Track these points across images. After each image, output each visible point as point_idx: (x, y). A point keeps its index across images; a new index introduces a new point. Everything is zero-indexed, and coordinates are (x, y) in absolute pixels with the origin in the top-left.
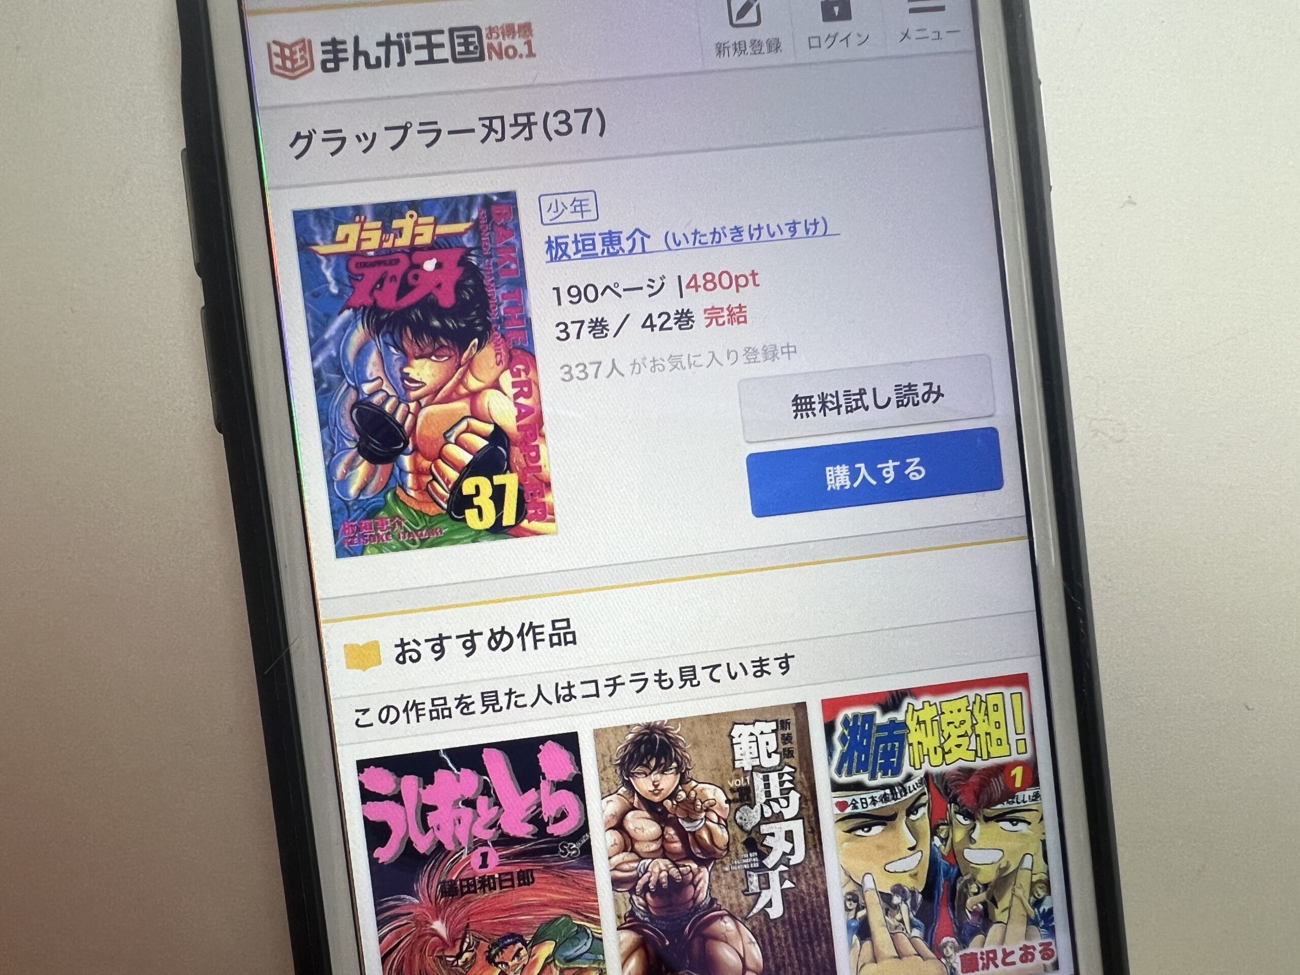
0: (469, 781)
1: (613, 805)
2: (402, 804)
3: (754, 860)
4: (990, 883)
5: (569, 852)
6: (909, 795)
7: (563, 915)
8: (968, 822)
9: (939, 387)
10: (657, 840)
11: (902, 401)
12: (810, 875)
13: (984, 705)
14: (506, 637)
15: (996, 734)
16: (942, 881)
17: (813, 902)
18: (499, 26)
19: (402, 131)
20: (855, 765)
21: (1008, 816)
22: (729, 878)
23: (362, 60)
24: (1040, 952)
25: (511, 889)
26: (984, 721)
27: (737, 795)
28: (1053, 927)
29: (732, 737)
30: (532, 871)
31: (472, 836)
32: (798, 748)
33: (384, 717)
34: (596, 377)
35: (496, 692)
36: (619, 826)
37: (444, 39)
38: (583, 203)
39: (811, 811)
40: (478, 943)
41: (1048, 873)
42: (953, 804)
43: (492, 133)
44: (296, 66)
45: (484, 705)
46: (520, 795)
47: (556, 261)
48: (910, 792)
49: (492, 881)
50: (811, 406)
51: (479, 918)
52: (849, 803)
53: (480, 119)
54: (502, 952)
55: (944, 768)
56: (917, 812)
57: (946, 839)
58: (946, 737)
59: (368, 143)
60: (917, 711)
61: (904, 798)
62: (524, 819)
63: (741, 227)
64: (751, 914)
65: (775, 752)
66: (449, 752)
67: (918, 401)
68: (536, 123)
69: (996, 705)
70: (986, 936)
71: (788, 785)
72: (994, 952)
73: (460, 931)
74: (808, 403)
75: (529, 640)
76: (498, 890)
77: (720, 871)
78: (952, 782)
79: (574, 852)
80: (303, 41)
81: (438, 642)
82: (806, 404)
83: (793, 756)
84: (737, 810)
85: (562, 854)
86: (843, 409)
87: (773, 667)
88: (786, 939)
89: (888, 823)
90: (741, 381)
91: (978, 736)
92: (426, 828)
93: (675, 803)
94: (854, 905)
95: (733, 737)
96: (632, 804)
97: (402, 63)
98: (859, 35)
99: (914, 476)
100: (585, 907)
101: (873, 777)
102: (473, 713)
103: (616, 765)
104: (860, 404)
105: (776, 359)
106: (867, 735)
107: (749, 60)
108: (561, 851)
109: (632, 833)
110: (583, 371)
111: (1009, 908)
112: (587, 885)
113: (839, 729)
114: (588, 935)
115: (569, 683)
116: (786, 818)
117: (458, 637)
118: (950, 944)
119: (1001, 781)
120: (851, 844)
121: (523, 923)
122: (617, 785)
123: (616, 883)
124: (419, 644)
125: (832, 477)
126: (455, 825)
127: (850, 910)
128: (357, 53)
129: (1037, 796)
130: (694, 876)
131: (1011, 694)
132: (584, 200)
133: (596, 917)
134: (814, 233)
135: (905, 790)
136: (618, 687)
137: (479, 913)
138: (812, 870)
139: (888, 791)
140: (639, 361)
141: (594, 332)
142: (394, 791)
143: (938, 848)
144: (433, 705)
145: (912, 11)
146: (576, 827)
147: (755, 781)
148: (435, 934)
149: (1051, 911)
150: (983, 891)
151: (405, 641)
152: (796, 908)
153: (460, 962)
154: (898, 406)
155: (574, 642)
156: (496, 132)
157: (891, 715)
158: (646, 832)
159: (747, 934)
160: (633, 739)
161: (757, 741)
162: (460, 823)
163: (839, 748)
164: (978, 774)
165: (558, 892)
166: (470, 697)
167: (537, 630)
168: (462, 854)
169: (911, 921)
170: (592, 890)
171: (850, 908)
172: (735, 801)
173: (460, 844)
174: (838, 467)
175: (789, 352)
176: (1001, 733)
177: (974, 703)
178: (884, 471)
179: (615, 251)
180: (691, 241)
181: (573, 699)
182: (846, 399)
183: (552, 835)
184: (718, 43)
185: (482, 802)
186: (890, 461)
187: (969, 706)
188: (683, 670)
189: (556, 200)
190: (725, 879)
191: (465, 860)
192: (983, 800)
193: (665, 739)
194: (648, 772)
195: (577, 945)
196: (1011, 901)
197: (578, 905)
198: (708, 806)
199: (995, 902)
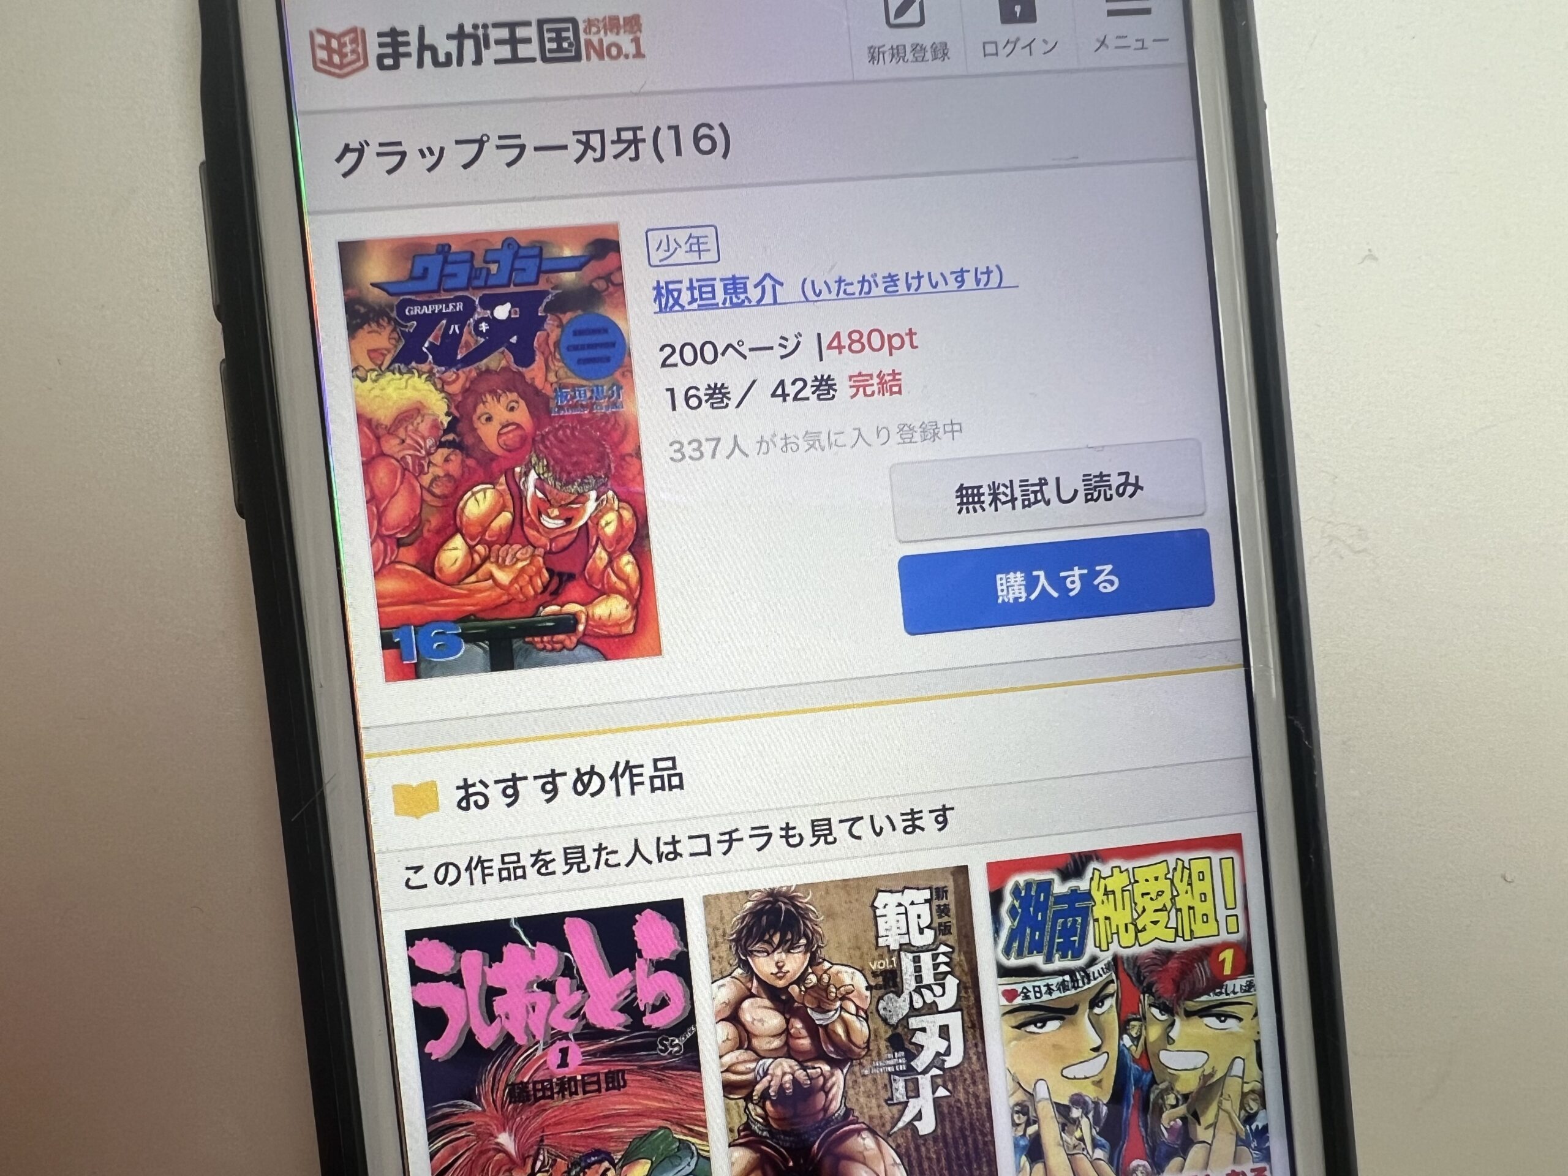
0: (547, 958)
1: (726, 991)
2: (462, 986)
3: (900, 1061)
4: (1191, 1093)
5: (670, 1049)
6: (1093, 983)
7: (661, 1128)
8: (1165, 1017)
9: (1137, 478)
10: (780, 1034)
11: (1092, 494)
12: (969, 1081)
13: (1186, 872)
14: (595, 778)
15: (1201, 908)
16: (1133, 1090)
17: (971, 1114)
18: (601, 18)
19: (476, 146)
20: (1026, 944)
21: (1214, 1010)
22: (869, 1085)
23: (427, 56)
25: (597, 1094)
26: (1187, 892)
27: (880, 979)
28: (1269, 1147)
29: (874, 908)
30: (623, 1072)
31: (548, 1027)
32: (958, 922)
33: (441, 878)
34: (714, 456)
35: (582, 847)
36: (733, 1017)
37: (532, 32)
38: (701, 240)
39: (972, 1001)
40: (555, 1161)
41: (1262, 1081)
42: (1147, 995)
43: (589, 151)
44: (346, 61)
45: (567, 864)
46: (610, 976)
47: (666, 312)
48: (1095, 979)
49: (573, 1083)
50: (979, 499)
51: (556, 1131)
52: (1020, 990)
53: (575, 133)
54: (584, 1173)
55: (1136, 950)
56: (1103, 1004)
57: (1138, 1038)
58: (1140, 912)
59: (435, 158)
60: (1104, 878)
61: (1087, 986)
62: (616, 1005)
63: (897, 275)
64: (895, 1129)
65: (929, 927)
66: (519, 921)
67: (1111, 495)
68: (643, 140)
69: (1202, 872)
70: (1185, 1160)
71: (943, 968)
73: (532, 1146)
74: (976, 495)
75: (625, 782)
76: (581, 1096)
77: (858, 1074)
78: (1146, 967)
79: (676, 1049)
80: (354, 30)
81: (511, 783)
82: (973, 495)
83: (950, 933)
84: (881, 998)
85: (661, 1051)
86: (1019, 503)
87: (928, 821)
88: (939, 1160)
89: (1066, 1016)
90: (894, 465)
91: (1180, 910)
92: (491, 1017)
93: (803, 989)
94: (1023, 1119)
95: (877, 908)
96: (750, 990)
97: (478, 61)
98: (1045, 42)
99: (1105, 587)
100: (690, 1117)
101: (1049, 959)
102: (553, 873)
103: (730, 941)
104: (1039, 497)
105: (937, 439)
106: (1043, 907)
107: (908, 69)
108: (660, 1047)
109: (749, 1027)
110: (698, 449)
111: (1214, 1125)
112: (693, 1090)
113: (1008, 899)
114: (693, 1153)
115: (673, 837)
116: (940, 1009)
117: (536, 778)
118: (1141, 1168)
119: (1206, 967)
120: (1023, 1042)
121: (612, 1138)
122: (731, 965)
123: (729, 1088)
124: (486, 786)
125: (1004, 587)
126: (528, 1012)
127: (1018, 1125)
128: (422, 47)
129: (1250, 986)
130: (826, 1080)
131: (1221, 859)
132: (702, 237)
133: (701, 1129)
134: (986, 284)
135: (1088, 976)
136: (735, 844)
137: (556, 1124)
138: (972, 1074)
139: (1067, 978)
140: (767, 438)
141: (711, 401)
142: (452, 969)
143: (1128, 1049)
144: (503, 863)
145: (1111, 13)
146: (679, 1017)
147: (903, 963)
148: (500, 1149)
149: (1265, 1128)
150: (1183, 1104)
151: (470, 782)
152: (952, 1122)
154: (1087, 501)
155: (681, 786)
156: (594, 150)
157: (1073, 883)
158: (766, 1025)
159: (891, 1154)
160: (750, 909)
161: (906, 913)
162: (534, 1011)
163: (1007, 923)
164: (1178, 958)
165: (655, 1099)
166: (549, 853)
167: (635, 771)
168: (536, 1050)
169: (1093, 1139)
170: (698, 1097)
171: (1017, 1121)
172: (877, 987)
173: (534, 1037)
174: (1012, 575)
175: (953, 431)
176: (1207, 908)
177: (1175, 869)
178: (1069, 580)
179: (740, 301)
180: (834, 291)
181: (679, 857)
182: (1022, 491)
183: (649, 1027)
184: (870, 48)
185: (563, 984)
186: (1076, 568)
187: (1169, 873)
188: (816, 823)
189: (667, 237)
190: (864, 1084)
191: (540, 1057)
192: (1184, 991)
193: (793, 909)
194: (770, 950)
195: (680, 1165)
196: (1217, 1116)
197: (679, 1115)
198: (844, 993)
199: (1196, 1117)
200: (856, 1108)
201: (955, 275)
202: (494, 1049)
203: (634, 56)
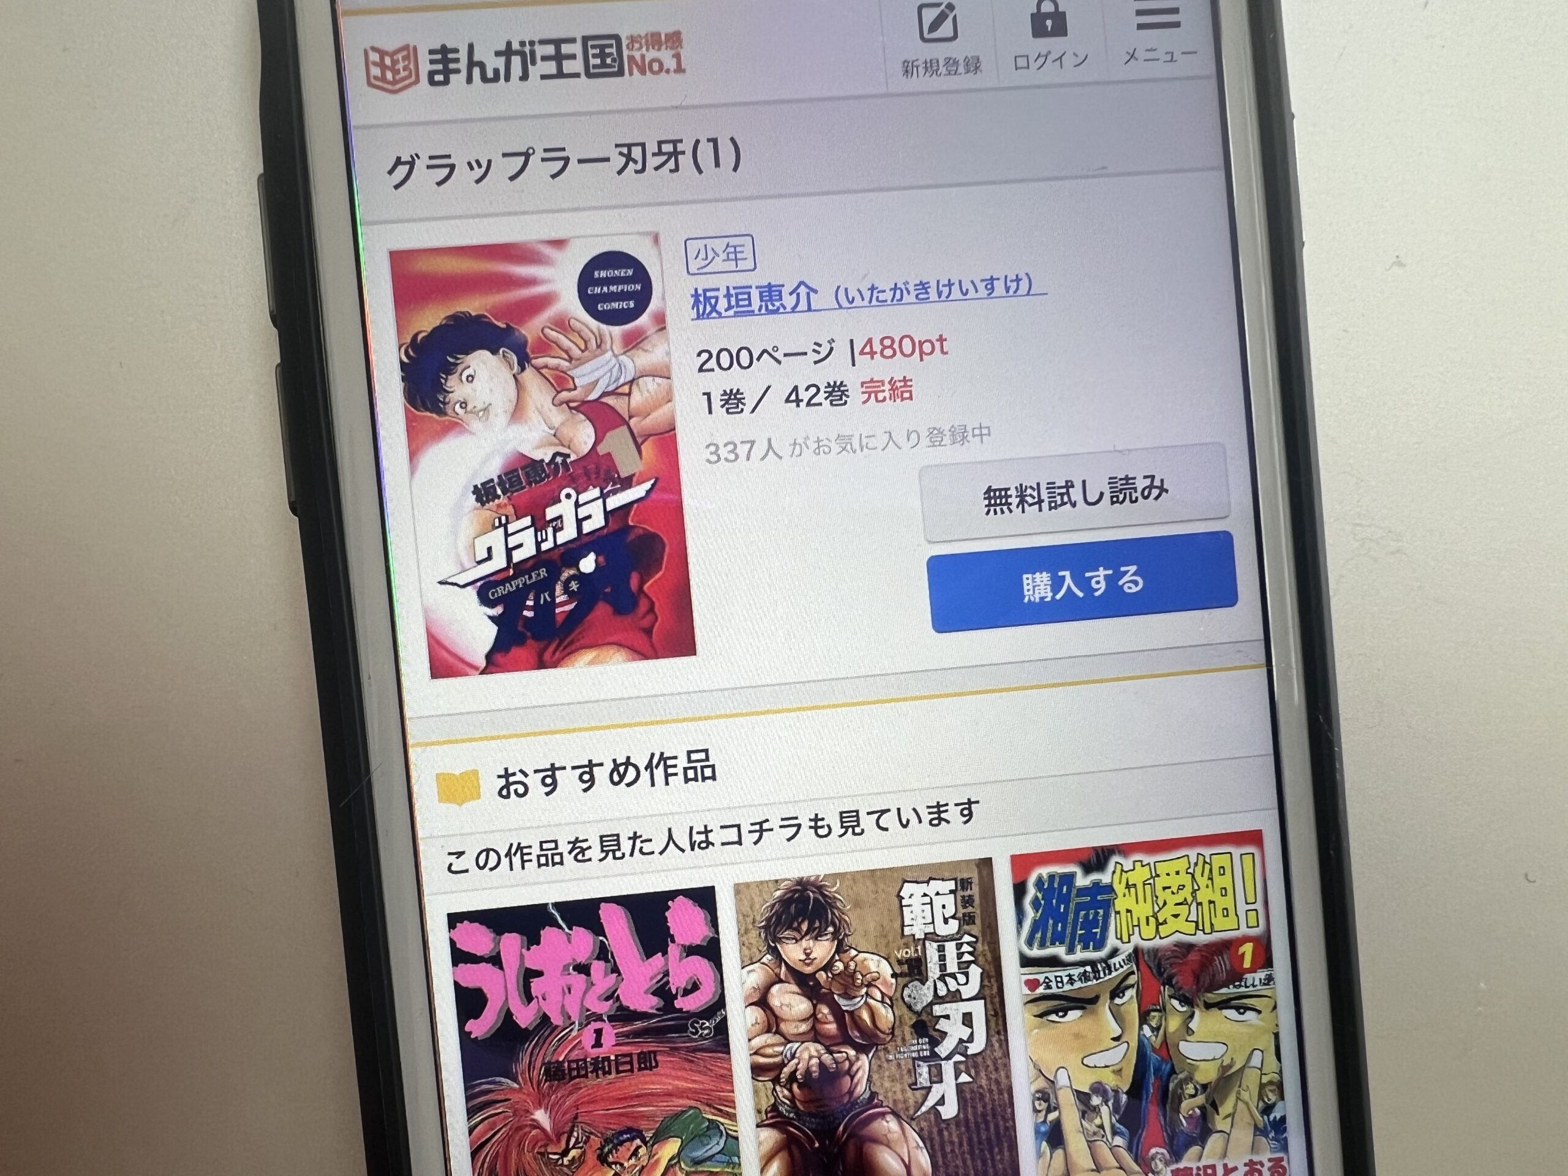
0: (582, 941)
1: (756, 976)
2: (501, 968)
3: (924, 1047)
4: (1210, 1083)
5: (701, 1032)
6: (1114, 974)
7: (691, 1108)
8: (1184, 1009)
9: (1162, 481)
10: (808, 1019)
11: (1117, 497)
12: (991, 1068)
13: (1207, 867)
14: (631, 769)
15: (1221, 901)
16: (1152, 1079)
17: (993, 1101)
18: (643, 35)
19: (523, 158)
20: (1049, 935)
21: (1234, 1002)
22: (894, 1069)
23: (476, 71)
24: (1269, 1169)
25: (630, 1073)
26: (1207, 887)
27: (906, 966)
28: (1286, 1138)
29: (901, 898)
30: (655, 1052)
31: (584, 1008)
32: (982, 912)
33: (481, 864)
34: (748, 459)
35: (618, 835)
37: (576, 48)
38: (738, 249)
39: (995, 990)
40: (588, 1138)
41: (1280, 1073)
42: (1167, 987)
43: (631, 163)
44: (397, 77)
45: (603, 851)
47: (704, 319)
48: (1116, 970)
49: (606, 1063)
50: (1007, 500)
51: (590, 1109)
52: (1042, 981)
53: (617, 146)
54: (617, 1150)
55: (1157, 942)
56: (1124, 995)
57: (1158, 1029)
58: (1161, 905)
59: (483, 169)
60: (1126, 872)
61: (1110, 977)
62: (648, 990)
63: (928, 283)
64: (919, 1113)
65: (953, 917)
66: (557, 905)
67: (1137, 498)
68: (683, 153)
69: (1223, 867)
70: (1203, 1148)
71: (967, 958)
72: (1213, 1167)
73: (566, 1123)
74: (1003, 497)
75: (659, 773)
77: (883, 1059)
78: (1167, 959)
79: (706, 1032)
80: (406, 48)
81: (550, 773)
82: (1001, 497)
83: (974, 923)
84: (906, 986)
85: (692, 1033)
86: (1045, 505)
87: (953, 814)
88: (961, 1144)
89: (1088, 1006)
90: (923, 468)
91: (1200, 904)
92: (529, 998)
93: (830, 975)
94: (1044, 1105)
95: (903, 898)
96: (778, 975)
97: (525, 77)
98: (1075, 55)
99: (1130, 588)
100: (720, 1099)
101: (1071, 950)
102: (590, 860)
103: (760, 928)
104: (1066, 499)
105: (966, 442)
106: (1065, 899)
107: (943, 82)
108: (691, 1029)
109: (777, 1011)
110: (733, 451)
111: (1232, 1115)
112: (723, 1072)
113: (1031, 892)
114: (722, 1133)
115: (706, 827)
116: (964, 997)
117: (574, 768)
118: (1159, 1156)
119: (1226, 959)
120: (1044, 1031)
121: (644, 1116)
123: (757, 1070)
124: (526, 775)
125: (1030, 587)
126: (564, 994)
127: (1040, 1111)
128: (471, 64)
129: (1269, 979)
130: (851, 1065)
131: (1241, 855)
132: (740, 246)
133: (731, 1110)
134: (1015, 292)
135: (1109, 967)
136: (765, 834)
138: (995, 1061)
139: (1088, 968)
140: (800, 441)
142: (491, 951)
143: (1148, 1039)
144: (542, 849)
145: (1141, 27)
146: (711, 1000)
147: (927, 952)
148: (536, 1125)
149: (1283, 1119)
150: (1201, 1094)
151: (510, 771)
152: (974, 1108)
153: (566, 1161)
154: (1113, 503)
155: (713, 777)
156: (635, 162)
157: (1095, 877)
158: (796, 1009)
159: (914, 1138)
160: (781, 897)
161: (931, 903)
162: (570, 992)
163: (1030, 914)
164: (1198, 951)
165: (686, 1080)
166: (586, 840)
167: (669, 762)
168: (571, 1030)
169: (1113, 1126)
170: (727, 1078)
171: (1038, 1108)
172: (902, 975)
173: (570, 1018)
174: (1038, 575)
175: (981, 435)
176: (1228, 902)
177: (1196, 864)
178: (1093, 581)
179: (775, 308)
180: (867, 299)
181: (711, 846)
182: (1049, 493)
183: (680, 1010)
184: (905, 61)
185: (598, 968)
186: (1101, 569)
187: (1189, 868)
188: (844, 815)
189: (706, 246)
190: (889, 1069)
191: (575, 1038)
192: (1204, 982)
193: (820, 898)
194: (798, 937)
195: (708, 1144)
196: (1236, 1105)
197: (708, 1095)
198: (870, 980)
199: (1215, 1107)
200: (881, 1091)
201: (984, 284)
202: (531, 1029)
203: (675, 71)
